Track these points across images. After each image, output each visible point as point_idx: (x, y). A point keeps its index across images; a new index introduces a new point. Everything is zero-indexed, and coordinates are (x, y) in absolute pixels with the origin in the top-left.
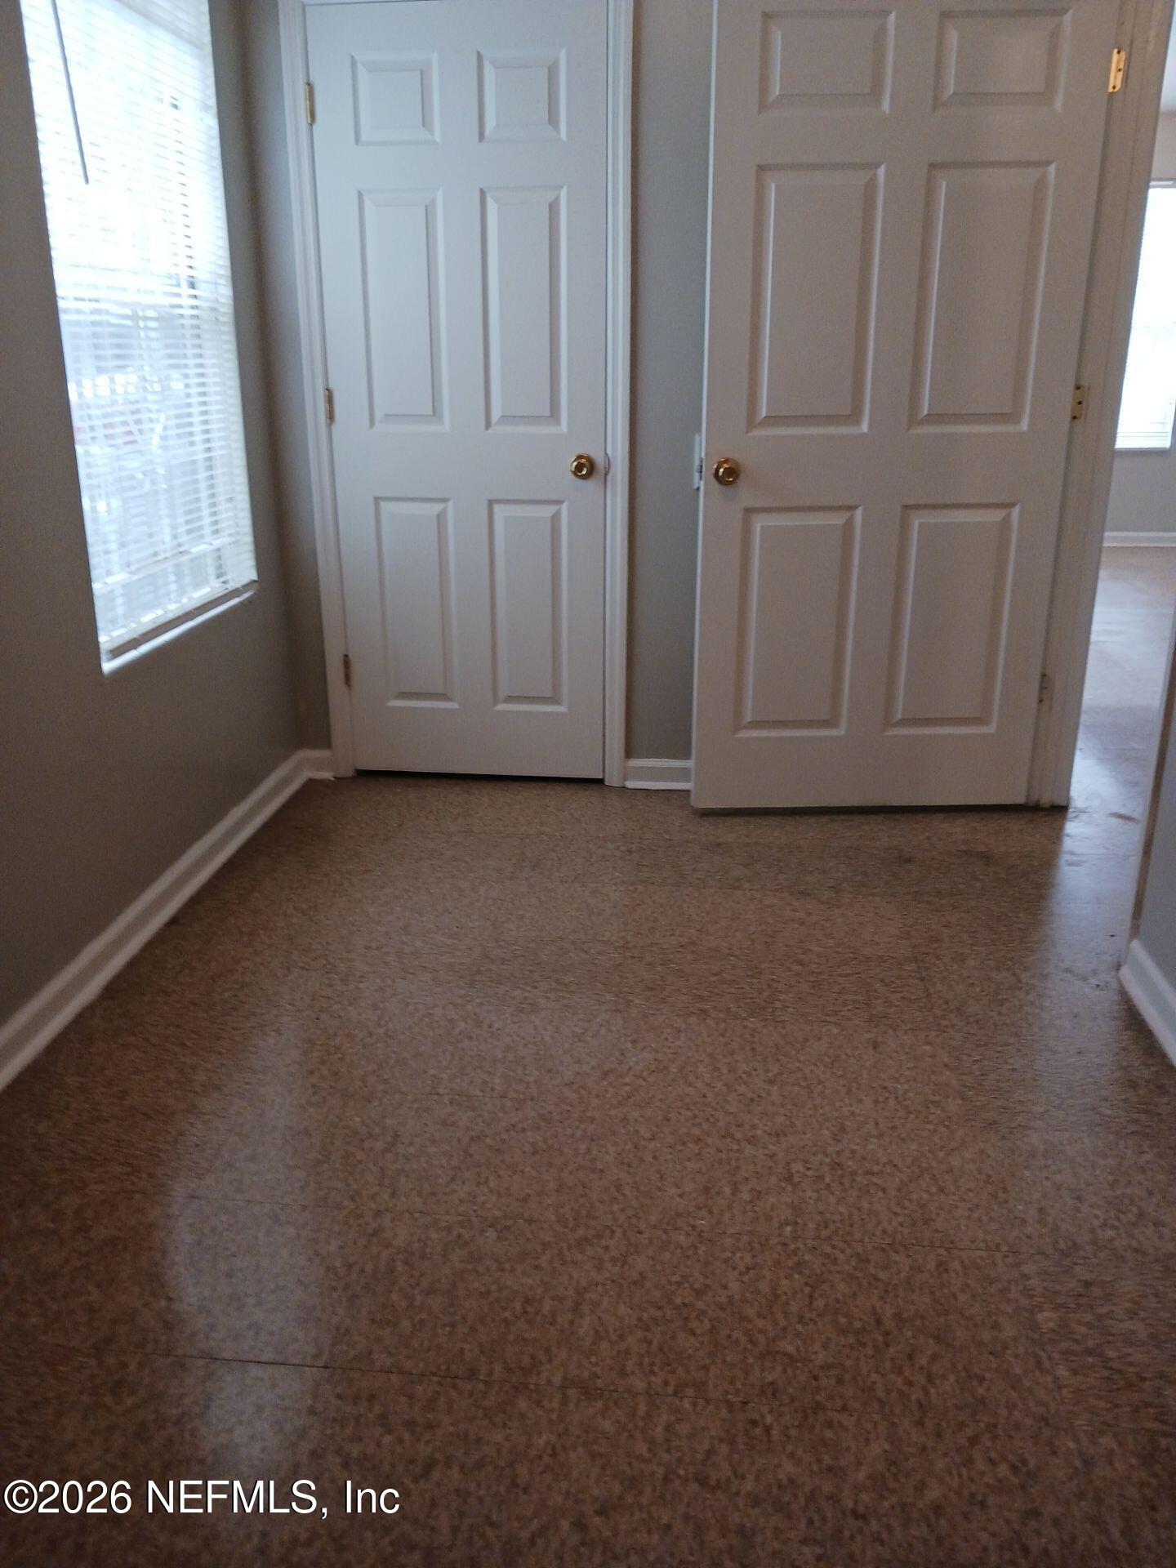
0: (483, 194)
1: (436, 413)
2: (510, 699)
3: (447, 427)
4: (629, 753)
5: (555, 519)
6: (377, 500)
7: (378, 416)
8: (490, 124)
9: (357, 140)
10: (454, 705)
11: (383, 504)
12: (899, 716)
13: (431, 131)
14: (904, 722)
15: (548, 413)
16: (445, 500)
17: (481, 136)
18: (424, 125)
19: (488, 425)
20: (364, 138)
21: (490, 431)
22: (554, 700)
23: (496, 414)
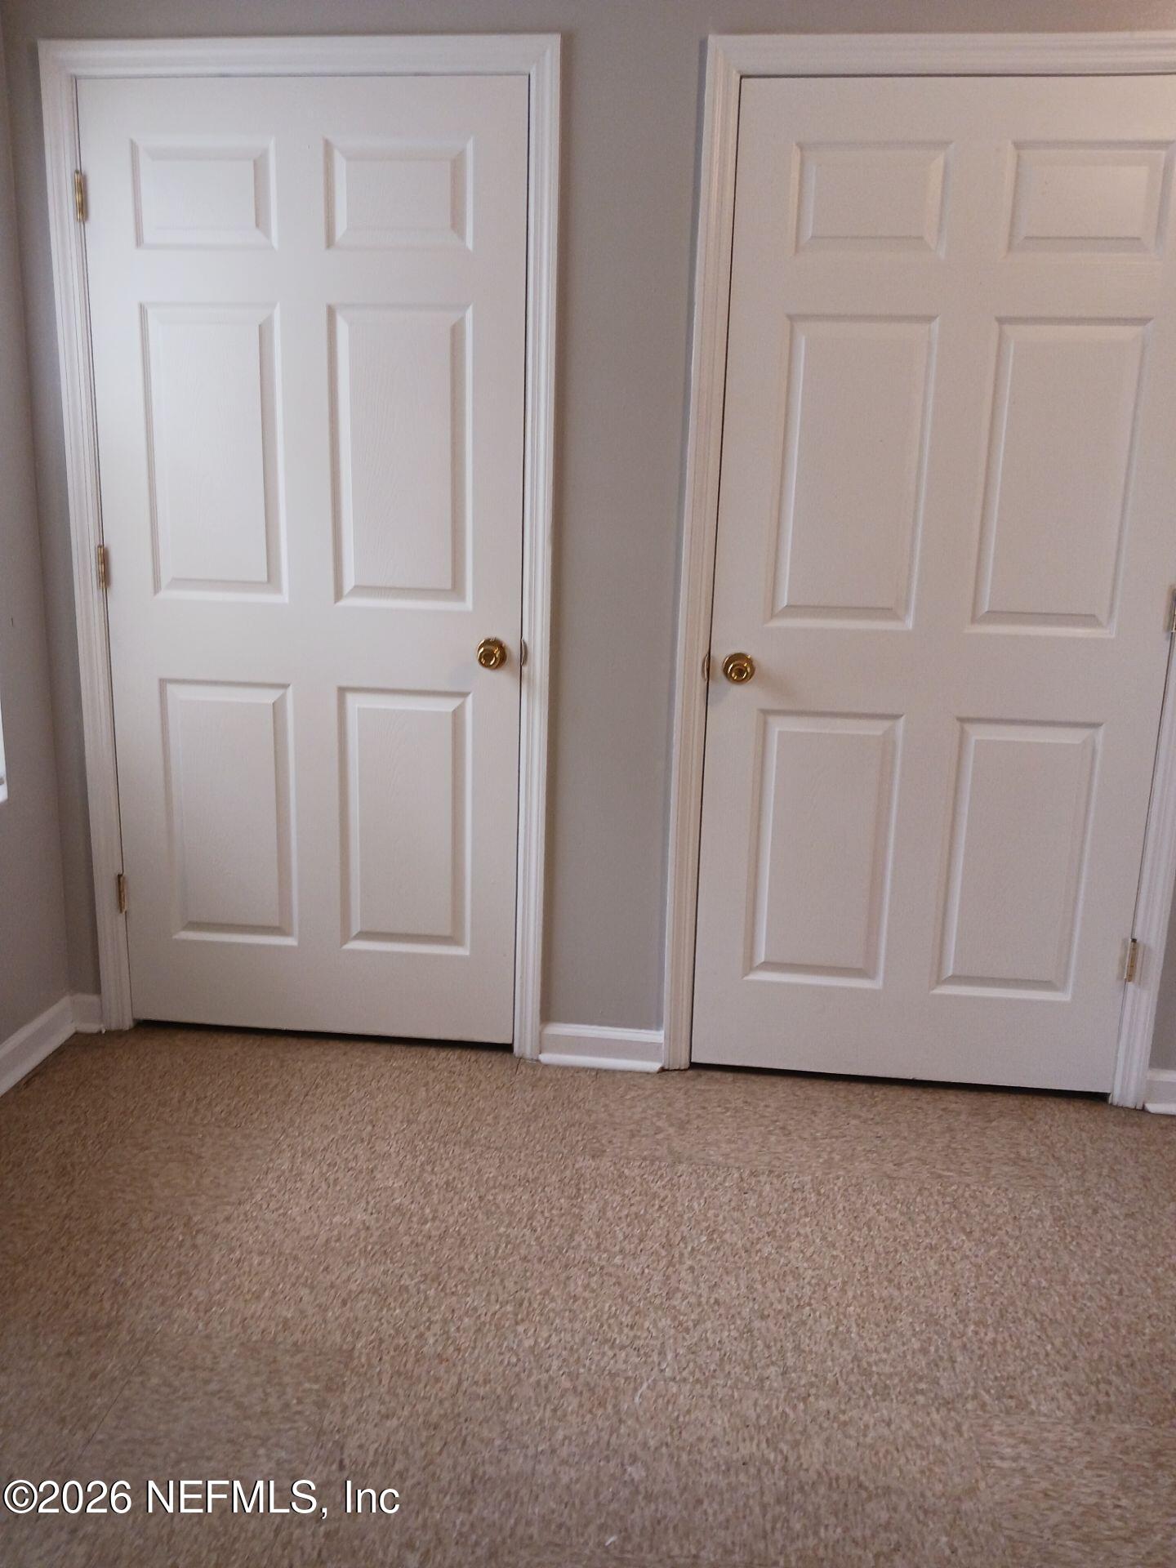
0: (331, 312)
1: (272, 580)
2: (365, 935)
3: (284, 598)
4: (547, 1014)
5: (457, 716)
6: (163, 683)
7: (165, 580)
8: (341, 227)
9: (139, 241)
10: (290, 941)
11: (171, 688)
12: (950, 973)
13: (267, 233)
14: (956, 979)
15: (449, 586)
16: (285, 686)
17: (330, 242)
18: (257, 225)
19: (338, 595)
20: (148, 237)
21: (342, 603)
22: (452, 940)
23: (349, 583)
